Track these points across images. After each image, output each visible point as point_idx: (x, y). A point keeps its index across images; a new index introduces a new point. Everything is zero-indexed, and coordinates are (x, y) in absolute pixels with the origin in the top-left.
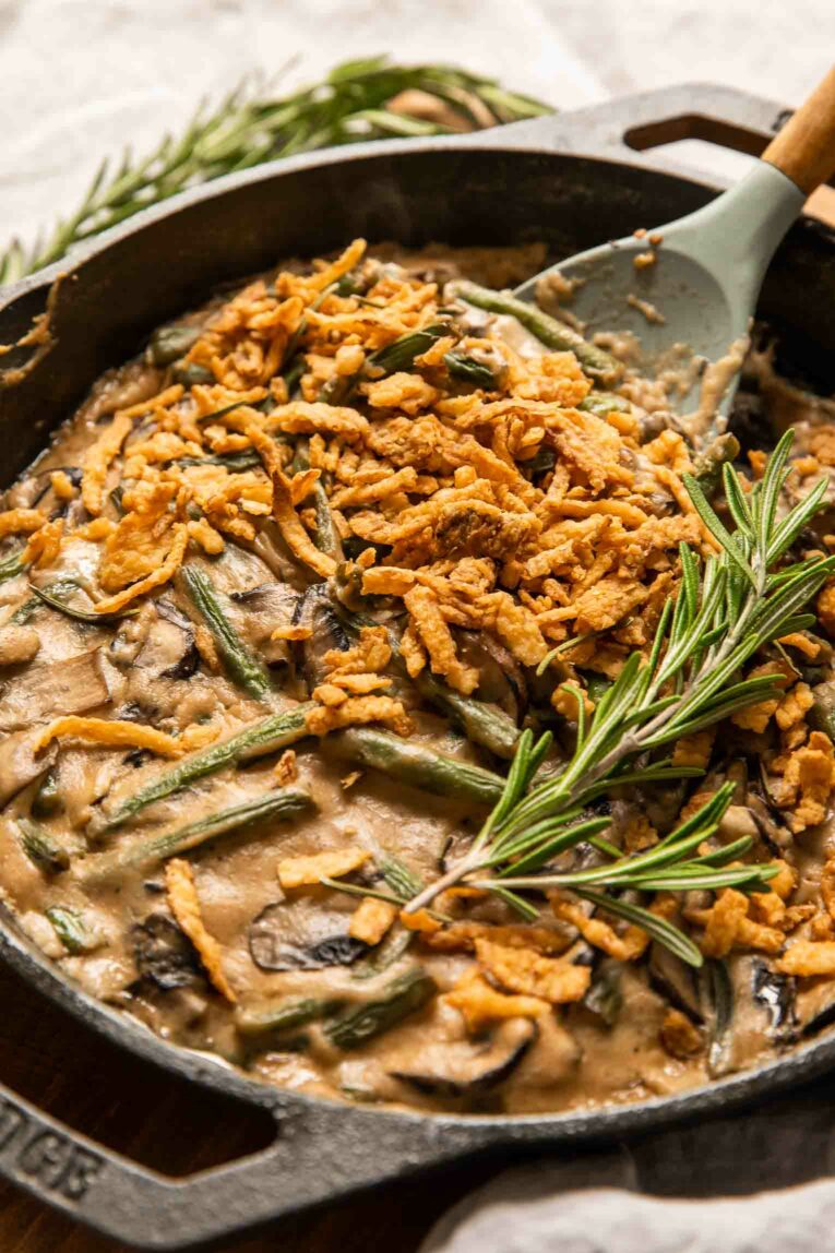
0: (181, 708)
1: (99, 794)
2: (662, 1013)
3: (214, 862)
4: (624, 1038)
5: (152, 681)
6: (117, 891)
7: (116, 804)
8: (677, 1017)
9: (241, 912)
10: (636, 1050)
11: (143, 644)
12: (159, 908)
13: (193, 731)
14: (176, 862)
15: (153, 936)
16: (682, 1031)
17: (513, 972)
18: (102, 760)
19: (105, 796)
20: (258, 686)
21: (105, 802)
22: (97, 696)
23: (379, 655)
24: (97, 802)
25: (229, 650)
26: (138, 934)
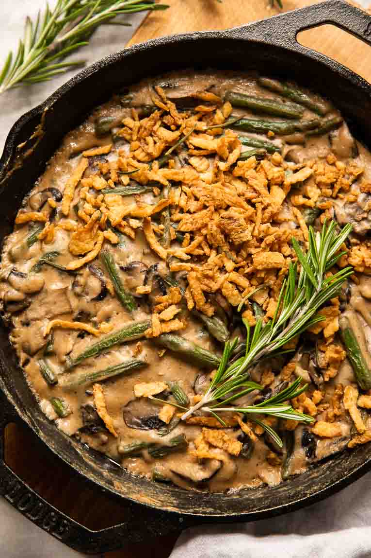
0: (99, 313)
1: (68, 352)
2: (268, 453)
3: (111, 384)
4: (254, 461)
5: (88, 302)
6: (76, 393)
7: (75, 356)
8: (273, 455)
9: (121, 404)
10: (257, 465)
11: (85, 286)
12: (90, 403)
13: (104, 326)
14: (97, 385)
15: (89, 413)
16: (274, 459)
17: (216, 440)
18: (69, 334)
19: (70, 352)
20: (130, 308)
21: (71, 355)
22: (66, 308)
23: (177, 298)
24: (68, 354)
25: (119, 291)
26: (83, 410)
